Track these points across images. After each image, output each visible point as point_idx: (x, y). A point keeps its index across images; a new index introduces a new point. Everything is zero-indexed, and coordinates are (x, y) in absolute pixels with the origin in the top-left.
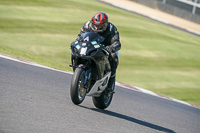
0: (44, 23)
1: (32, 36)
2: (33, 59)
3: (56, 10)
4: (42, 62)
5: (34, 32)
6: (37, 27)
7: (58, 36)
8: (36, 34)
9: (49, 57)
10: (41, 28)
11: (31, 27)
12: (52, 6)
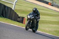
0: (50, 21)
1: (47, 25)
2: (47, 32)
3: (54, 17)
4: (49, 33)
5: (47, 24)
6: (48, 22)
7: (54, 25)
8: (48, 25)
9: (52, 31)
10: (49, 23)
11: (46, 23)
12: (53, 16)
